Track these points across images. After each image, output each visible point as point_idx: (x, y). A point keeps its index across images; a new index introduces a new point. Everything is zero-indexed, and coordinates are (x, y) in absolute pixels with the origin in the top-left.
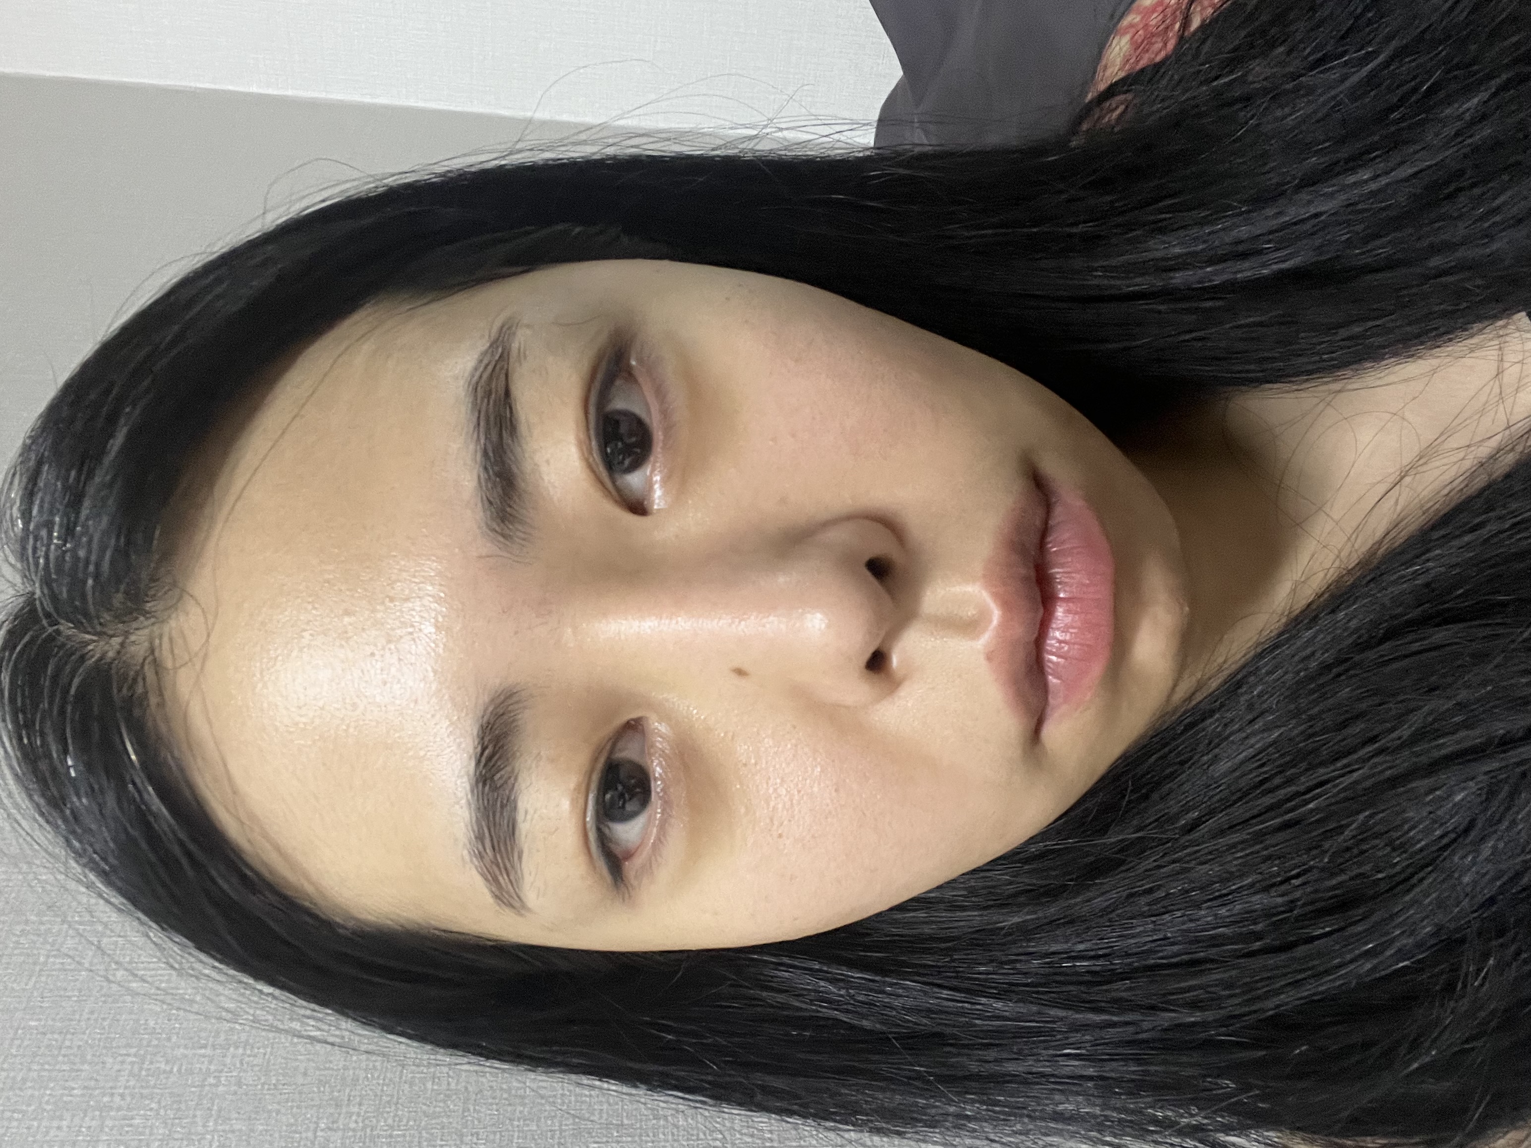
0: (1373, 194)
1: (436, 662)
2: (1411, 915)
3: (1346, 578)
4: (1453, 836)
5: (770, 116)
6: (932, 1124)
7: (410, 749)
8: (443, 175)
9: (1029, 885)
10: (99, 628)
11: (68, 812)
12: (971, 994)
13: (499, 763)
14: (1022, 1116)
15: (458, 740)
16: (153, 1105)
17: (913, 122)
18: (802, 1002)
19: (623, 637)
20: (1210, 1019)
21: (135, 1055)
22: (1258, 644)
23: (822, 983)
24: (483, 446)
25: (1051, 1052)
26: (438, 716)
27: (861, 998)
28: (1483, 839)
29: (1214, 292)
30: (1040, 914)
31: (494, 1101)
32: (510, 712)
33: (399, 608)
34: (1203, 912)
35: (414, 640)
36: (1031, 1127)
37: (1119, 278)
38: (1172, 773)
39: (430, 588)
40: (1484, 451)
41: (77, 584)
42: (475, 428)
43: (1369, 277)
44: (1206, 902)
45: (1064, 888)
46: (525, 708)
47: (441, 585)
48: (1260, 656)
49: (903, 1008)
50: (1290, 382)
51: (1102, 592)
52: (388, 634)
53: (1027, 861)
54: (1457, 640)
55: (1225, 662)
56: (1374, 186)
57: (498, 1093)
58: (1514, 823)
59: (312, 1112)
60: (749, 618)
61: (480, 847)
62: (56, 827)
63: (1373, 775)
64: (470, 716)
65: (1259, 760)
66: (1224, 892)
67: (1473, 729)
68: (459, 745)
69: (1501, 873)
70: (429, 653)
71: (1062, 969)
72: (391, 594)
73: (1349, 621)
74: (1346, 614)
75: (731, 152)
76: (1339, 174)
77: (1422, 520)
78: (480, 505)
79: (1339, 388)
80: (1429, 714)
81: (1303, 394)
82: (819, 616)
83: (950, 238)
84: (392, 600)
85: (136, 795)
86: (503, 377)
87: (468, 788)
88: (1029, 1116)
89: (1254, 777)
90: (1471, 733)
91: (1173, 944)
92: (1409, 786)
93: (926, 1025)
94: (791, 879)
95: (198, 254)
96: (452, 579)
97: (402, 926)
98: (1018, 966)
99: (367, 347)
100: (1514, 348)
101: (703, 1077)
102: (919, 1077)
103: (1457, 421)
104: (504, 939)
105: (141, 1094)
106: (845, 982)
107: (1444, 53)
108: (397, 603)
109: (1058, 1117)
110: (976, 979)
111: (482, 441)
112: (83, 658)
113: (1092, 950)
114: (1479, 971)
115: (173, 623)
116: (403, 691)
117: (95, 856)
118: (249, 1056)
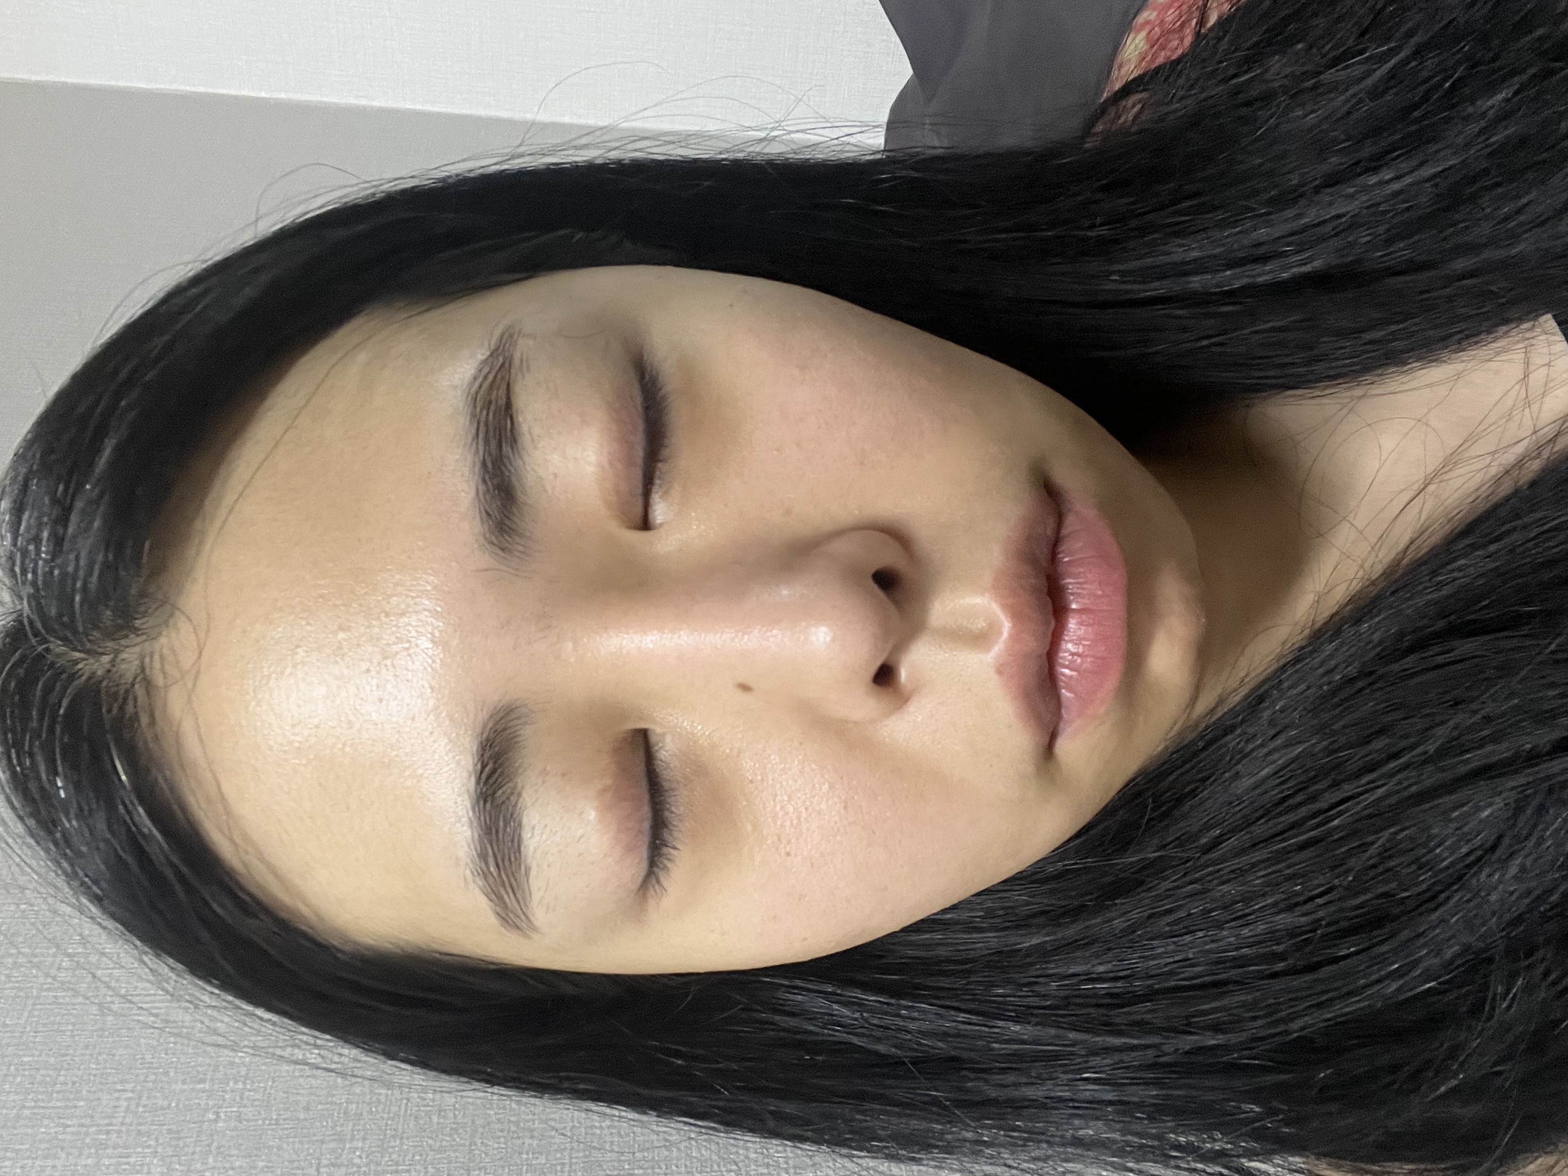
0: (1396, 194)
1: (433, 677)
2: (1437, 935)
3: (1371, 589)
4: (1479, 853)
5: (778, 116)
6: (949, 1149)
7: (407, 767)
8: (443, 180)
9: (1048, 905)
10: (88, 646)
11: (58, 835)
12: (990, 1017)
13: (500, 780)
14: (1040, 1141)
15: (457, 758)
16: (152, 1143)
17: (924, 124)
18: (815, 1025)
19: (624, 651)
20: (1233, 1042)
21: (132, 1091)
22: (1280, 657)
23: (835, 1006)
24: (481, 458)
25: (1070, 1076)
26: (436, 734)
27: (876, 1022)
28: (1511, 856)
29: (1231, 295)
30: (1059, 936)
31: (501, 1134)
32: (510, 727)
33: (394, 623)
34: (1225, 933)
35: (409, 655)
36: (1050, 1152)
37: (1134, 282)
38: (1193, 790)
39: (427, 602)
40: (1510, 457)
41: (66, 600)
42: (473, 440)
43: (1392, 280)
44: (1227, 922)
45: (1082, 908)
46: (526, 723)
47: (438, 599)
48: (1283, 668)
49: (920, 1032)
50: (1311, 388)
51: (1117, 604)
52: (383, 649)
53: (1042, 882)
54: (1483, 653)
55: (1247, 675)
56: (1396, 186)
57: (506, 1126)
58: (1541, 840)
59: (314, 1147)
60: (751, 632)
61: (483, 865)
62: (47, 851)
63: (1398, 792)
64: (470, 732)
65: (1281, 776)
66: (1247, 911)
67: (1499, 743)
68: (458, 763)
69: (1529, 892)
70: (425, 669)
71: (1082, 992)
72: (387, 609)
73: (1373, 633)
74: (1370, 627)
75: (740, 156)
76: (1360, 175)
77: (1448, 528)
78: (478, 518)
79: (1361, 394)
80: (1455, 728)
81: (1324, 401)
82: (823, 629)
83: (960, 242)
84: (387, 615)
85: (127, 818)
86: (504, 386)
87: (469, 806)
88: (1048, 1142)
89: (1275, 794)
90: (1497, 747)
91: (1192, 965)
92: (1436, 802)
93: (941, 1049)
94: (800, 899)
95: (189, 263)
96: (449, 592)
97: (402, 949)
98: (1036, 988)
99: (362, 357)
100: (1540, 350)
101: (714, 1103)
102: (936, 1102)
103: (1481, 427)
104: (506, 962)
105: (139, 1131)
106: (860, 1005)
107: (1467, 48)
108: (392, 618)
109: (1078, 1142)
110: (994, 1002)
111: (481, 453)
112: (73, 677)
113: (1112, 972)
114: (1508, 991)
115: (163, 640)
116: (399, 708)
117: (86, 879)
118: (250, 1090)
